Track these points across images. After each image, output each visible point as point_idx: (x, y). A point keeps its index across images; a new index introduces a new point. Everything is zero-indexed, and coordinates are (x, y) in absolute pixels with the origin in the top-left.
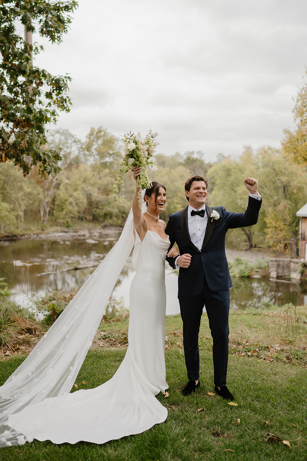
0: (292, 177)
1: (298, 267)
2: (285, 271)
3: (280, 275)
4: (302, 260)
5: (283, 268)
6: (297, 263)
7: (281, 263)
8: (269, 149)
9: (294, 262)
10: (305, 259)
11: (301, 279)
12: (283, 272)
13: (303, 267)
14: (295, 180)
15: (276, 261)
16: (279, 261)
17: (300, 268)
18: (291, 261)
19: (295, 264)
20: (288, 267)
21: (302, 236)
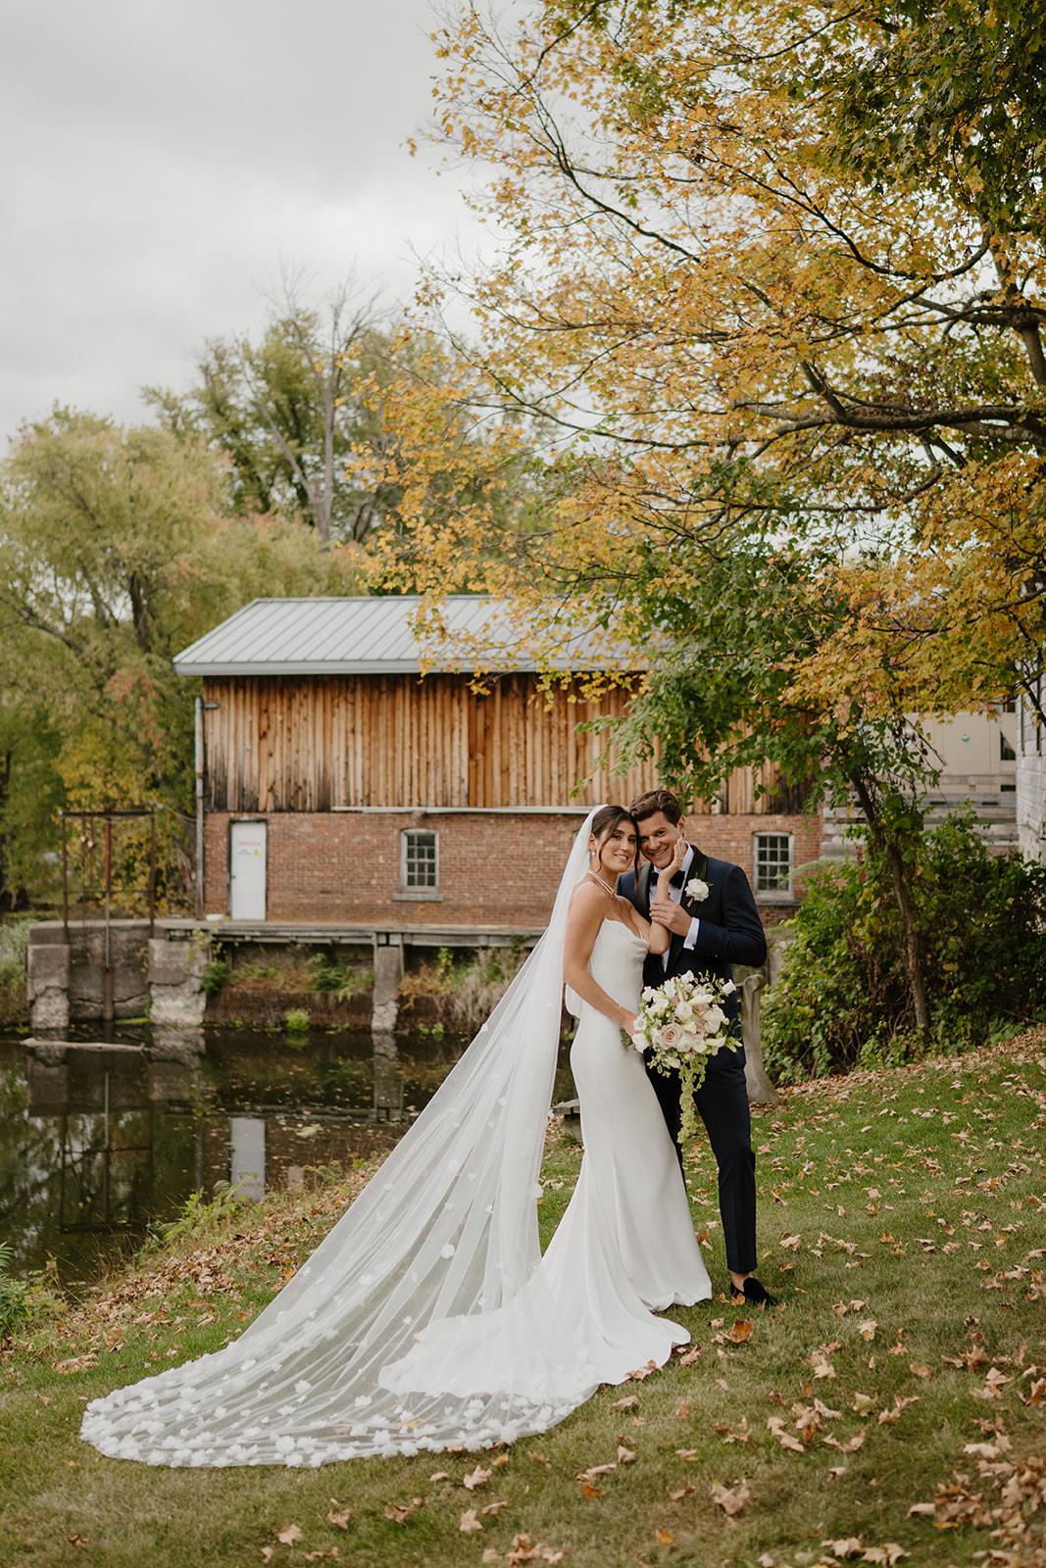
0: (170, 537)
1: (193, 960)
2: (121, 992)
3: (92, 1010)
4: (214, 920)
5: (108, 972)
6: (187, 936)
7: (97, 944)
8: (61, 417)
9: (169, 935)
10: (229, 914)
11: (208, 1026)
12: (108, 995)
13: (220, 957)
14: (180, 551)
15: (68, 935)
16: (86, 933)
17: (198, 963)
18: (151, 931)
19: (174, 946)
20: (137, 963)
21: (205, 787)
